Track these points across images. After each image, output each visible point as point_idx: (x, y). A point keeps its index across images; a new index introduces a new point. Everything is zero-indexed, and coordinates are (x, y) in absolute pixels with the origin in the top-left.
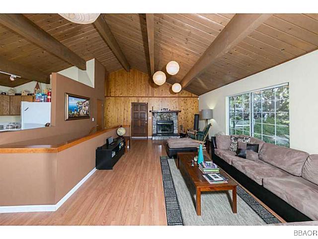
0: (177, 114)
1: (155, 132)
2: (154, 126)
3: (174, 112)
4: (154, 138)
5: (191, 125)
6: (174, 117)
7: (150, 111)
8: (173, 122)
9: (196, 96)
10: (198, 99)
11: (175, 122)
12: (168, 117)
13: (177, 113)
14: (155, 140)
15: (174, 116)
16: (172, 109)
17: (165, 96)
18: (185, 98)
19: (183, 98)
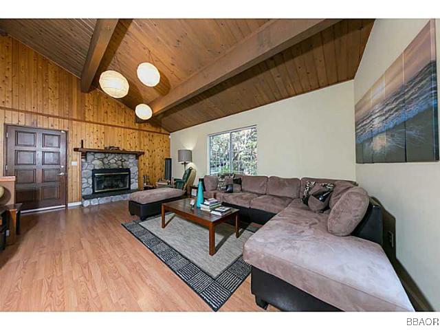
0: (137, 157)
1: (89, 191)
2: (85, 180)
3: (133, 153)
4: (87, 203)
5: (159, 173)
6: (131, 163)
7: (76, 150)
8: (128, 170)
9: (166, 132)
10: (170, 137)
11: (134, 170)
12: (120, 163)
13: (137, 155)
14: (89, 207)
15: (131, 161)
16: (128, 148)
17: (113, 124)
18: (151, 134)
19: (148, 133)
